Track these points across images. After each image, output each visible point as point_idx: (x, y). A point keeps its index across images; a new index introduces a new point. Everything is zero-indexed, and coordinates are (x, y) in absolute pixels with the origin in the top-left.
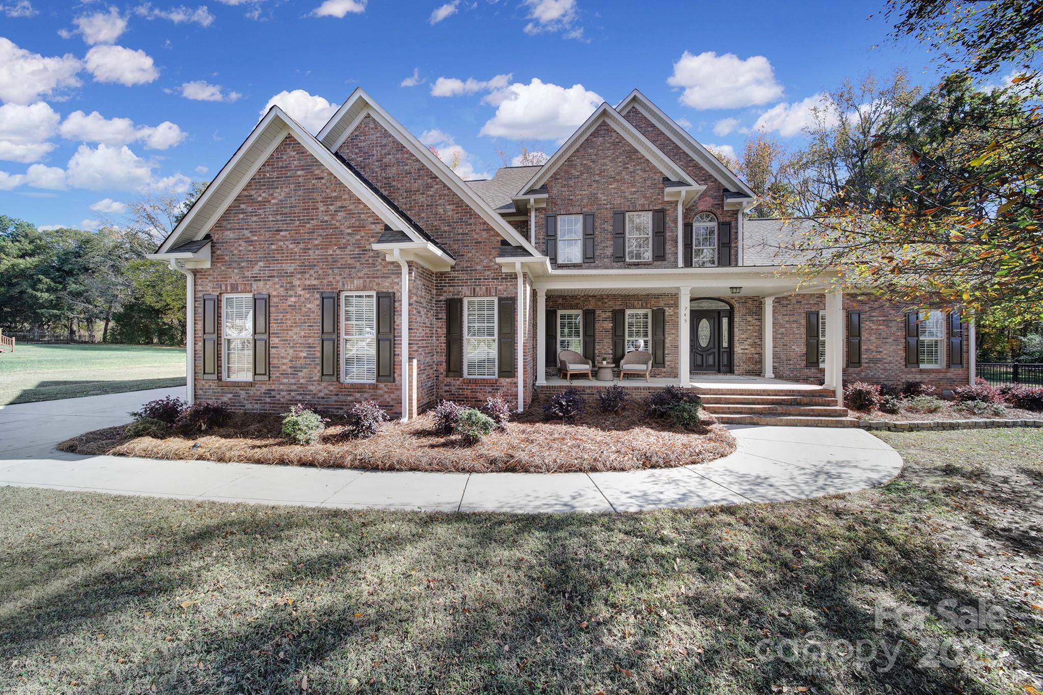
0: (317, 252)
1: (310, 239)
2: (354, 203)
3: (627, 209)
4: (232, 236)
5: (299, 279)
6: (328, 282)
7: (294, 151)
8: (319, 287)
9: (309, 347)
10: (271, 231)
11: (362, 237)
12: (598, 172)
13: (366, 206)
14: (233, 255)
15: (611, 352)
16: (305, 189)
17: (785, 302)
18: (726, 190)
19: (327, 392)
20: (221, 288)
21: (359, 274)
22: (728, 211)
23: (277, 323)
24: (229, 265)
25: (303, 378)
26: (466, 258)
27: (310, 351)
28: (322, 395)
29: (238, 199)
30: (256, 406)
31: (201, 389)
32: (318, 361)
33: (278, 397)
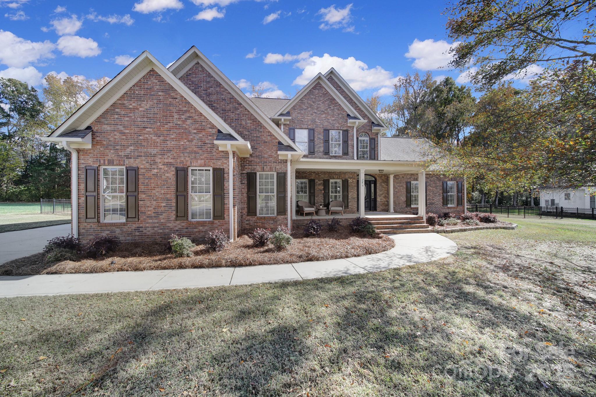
0: (173, 143)
1: (167, 134)
2: (198, 115)
3: (330, 128)
4: (109, 128)
5: (160, 158)
6: (181, 161)
7: (156, 79)
8: (174, 163)
9: (167, 200)
10: (139, 127)
11: (203, 135)
12: (316, 108)
13: (205, 118)
14: (109, 141)
15: (323, 201)
16: (164, 104)
17: (398, 177)
18: (373, 123)
19: (180, 227)
20: (100, 161)
21: (201, 157)
22: (374, 133)
23: (144, 185)
24: (107, 147)
25: (163, 219)
26: (258, 150)
27: (168, 202)
28: (177, 228)
29: (114, 105)
30: (128, 238)
31: (83, 229)
32: (174, 208)
33: (145, 231)
